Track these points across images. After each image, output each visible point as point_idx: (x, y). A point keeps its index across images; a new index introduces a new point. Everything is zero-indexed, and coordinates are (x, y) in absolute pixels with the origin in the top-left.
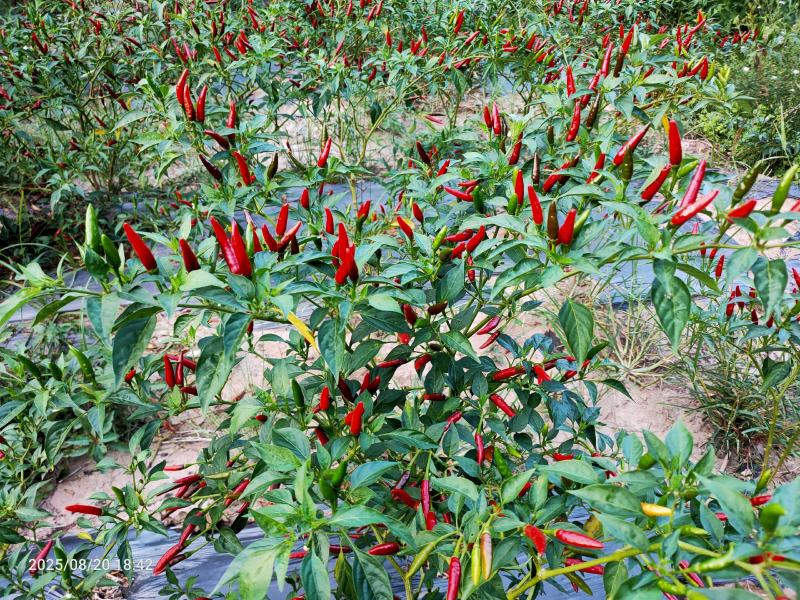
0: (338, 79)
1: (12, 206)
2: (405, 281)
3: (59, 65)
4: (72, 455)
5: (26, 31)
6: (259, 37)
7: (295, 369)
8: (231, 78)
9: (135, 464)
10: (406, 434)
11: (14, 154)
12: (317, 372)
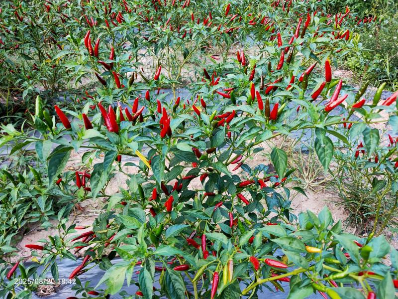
0: (167, 37)
1: (4, 97)
2: (195, 136)
3: (28, 27)
4: (31, 222)
5: (12, 10)
6: (128, 15)
7: (141, 180)
8: (114, 35)
9: (61, 225)
10: (194, 212)
11: (5, 71)
12: (152, 182)
